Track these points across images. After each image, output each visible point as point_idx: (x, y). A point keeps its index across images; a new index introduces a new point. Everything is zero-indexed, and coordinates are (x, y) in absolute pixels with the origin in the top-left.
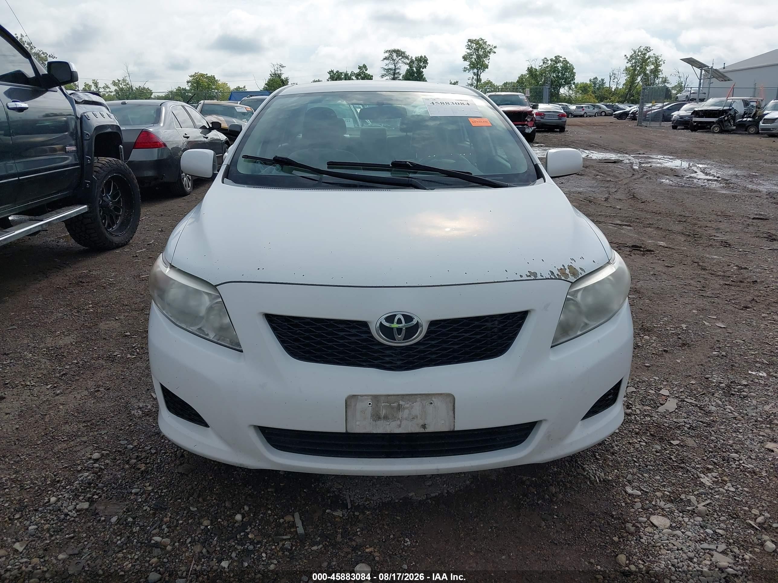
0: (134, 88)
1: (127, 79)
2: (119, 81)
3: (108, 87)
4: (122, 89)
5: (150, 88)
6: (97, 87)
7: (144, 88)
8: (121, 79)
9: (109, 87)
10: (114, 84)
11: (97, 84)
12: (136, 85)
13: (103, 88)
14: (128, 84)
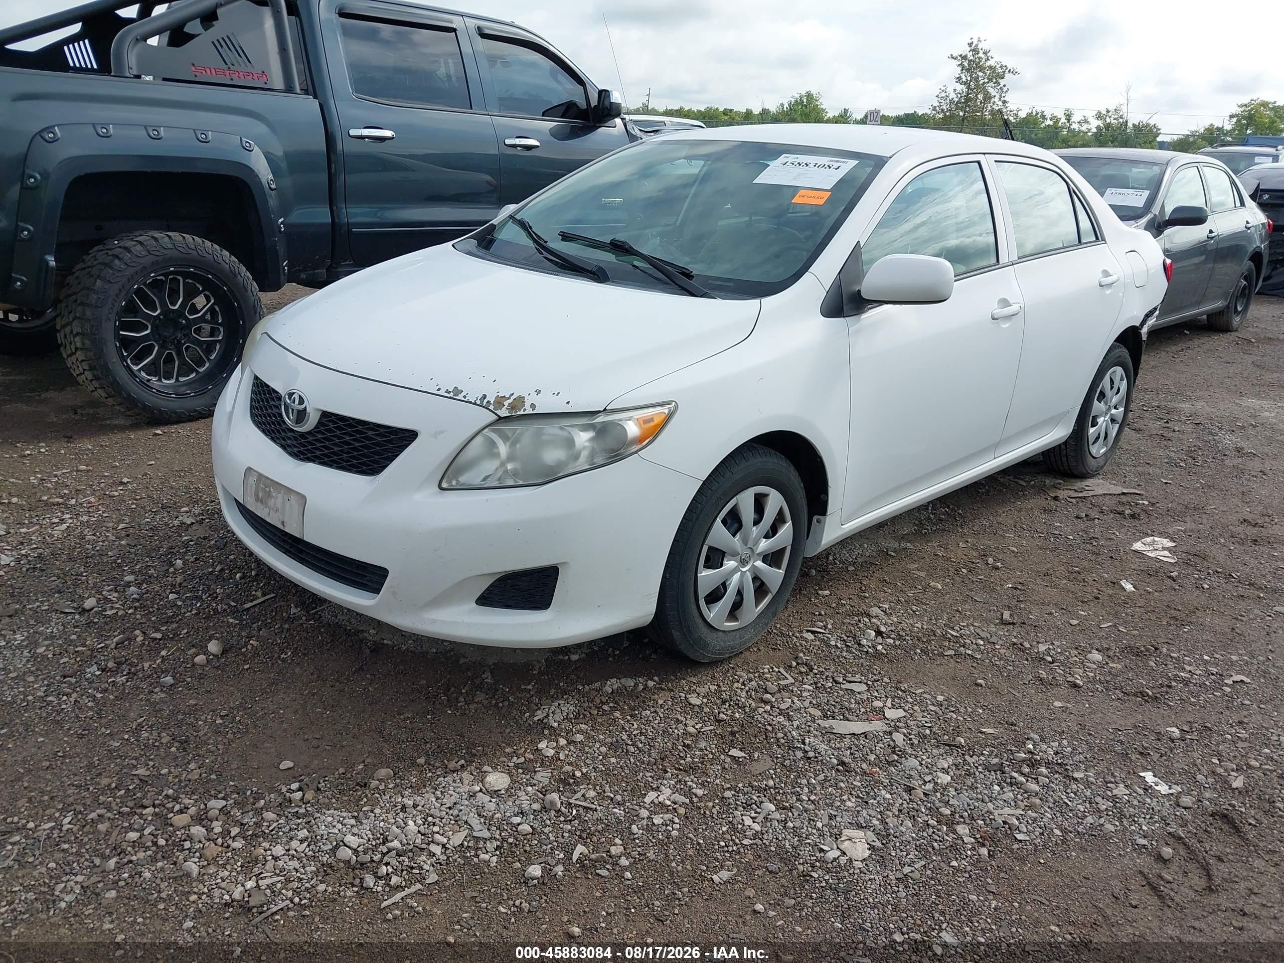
0: (1130, 125)
1: (1124, 108)
2: (1108, 111)
3: (1086, 122)
4: (1108, 126)
5: (1159, 126)
6: (1068, 122)
7: (1148, 125)
8: (1112, 108)
9: (1088, 122)
10: (1099, 116)
11: (1070, 116)
12: (1133, 119)
13: (1079, 122)
14: (1121, 117)
